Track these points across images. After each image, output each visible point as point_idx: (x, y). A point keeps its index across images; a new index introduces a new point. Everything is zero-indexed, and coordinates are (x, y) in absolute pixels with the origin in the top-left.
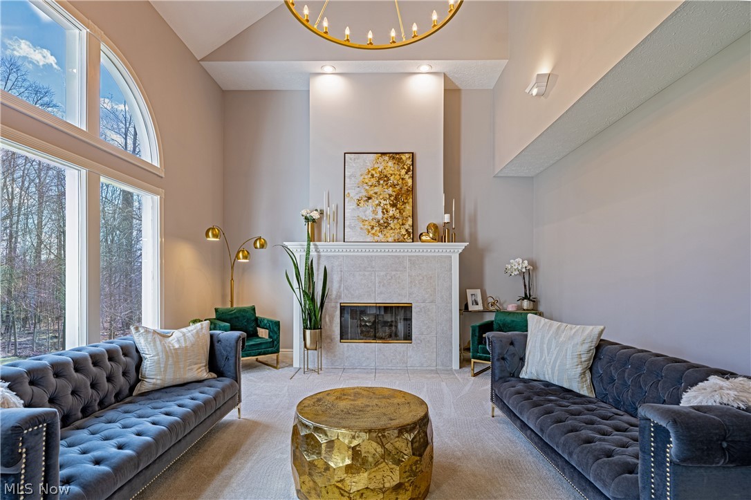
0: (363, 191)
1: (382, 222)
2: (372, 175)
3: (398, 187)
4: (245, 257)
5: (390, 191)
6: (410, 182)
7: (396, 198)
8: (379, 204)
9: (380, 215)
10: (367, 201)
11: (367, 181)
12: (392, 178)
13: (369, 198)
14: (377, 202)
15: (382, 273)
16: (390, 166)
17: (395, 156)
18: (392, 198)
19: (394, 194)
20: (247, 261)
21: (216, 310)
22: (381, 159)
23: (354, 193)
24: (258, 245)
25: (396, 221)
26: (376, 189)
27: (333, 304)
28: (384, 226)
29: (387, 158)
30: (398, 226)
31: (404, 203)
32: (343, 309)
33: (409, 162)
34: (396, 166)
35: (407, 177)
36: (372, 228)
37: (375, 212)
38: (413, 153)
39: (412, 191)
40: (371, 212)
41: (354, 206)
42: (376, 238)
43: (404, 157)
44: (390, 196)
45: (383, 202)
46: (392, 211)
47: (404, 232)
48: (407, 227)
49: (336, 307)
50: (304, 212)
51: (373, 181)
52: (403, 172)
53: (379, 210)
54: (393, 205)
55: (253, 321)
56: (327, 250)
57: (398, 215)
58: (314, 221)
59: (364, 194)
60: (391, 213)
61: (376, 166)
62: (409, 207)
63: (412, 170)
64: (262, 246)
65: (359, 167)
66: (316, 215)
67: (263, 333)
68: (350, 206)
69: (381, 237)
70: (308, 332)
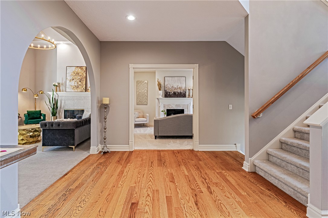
0: (71, 77)
1: (77, 86)
2: (74, 73)
3: (81, 76)
5: (79, 77)
6: (85, 75)
7: (81, 79)
8: (76, 81)
9: (76, 84)
10: (73, 80)
11: (73, 74)
12: (80, 74)
13: (73, 79)
14: (75, 80)
15: (76, 101)
16: (79, 70)
17: (81, 67)
18: (80, 79)
19: (80, 78)
20: (37, 97)
21: (27, 111)
23: (69, 78)
24: (40, 93)
25: (80, 86)
26: (75, 77)
27: (62, 109)
28: (77, 87)
29: (78, 68)
30: (81, 87)
31: (83, 81)
32: (65, 111)
33: (85, 69)
34: (81, 70)
35: (84, 73)
36: (74, 88)
37: (75, 83)
38: (86, 67)
39: (86, 77)
40: (73, 83)
41: (69, 82)
42: (75, 91)
43: (83, 68)
44: (79, 79)
46: (80, 83)
47: (83, 89)
48: (84, 87)
49: (63, 110)
50: (54, 84)
51: (75, 74)
52: (83, 72)
53: (76, 83)
54: (80, 81)
55: (39, 114)
56: (61, 96)
57: (81, 84)
58: (57, 86)
59: (72, 78)
60: (79, 84)
61: (75, 70)
62: (84, 82)
63: (86, 71)
64: (42, 93)
65: (70, 71)
66: (57, 84)
67: (42, 117)
68: (68, 82)
69: (76, 90)
70: (52, 117)
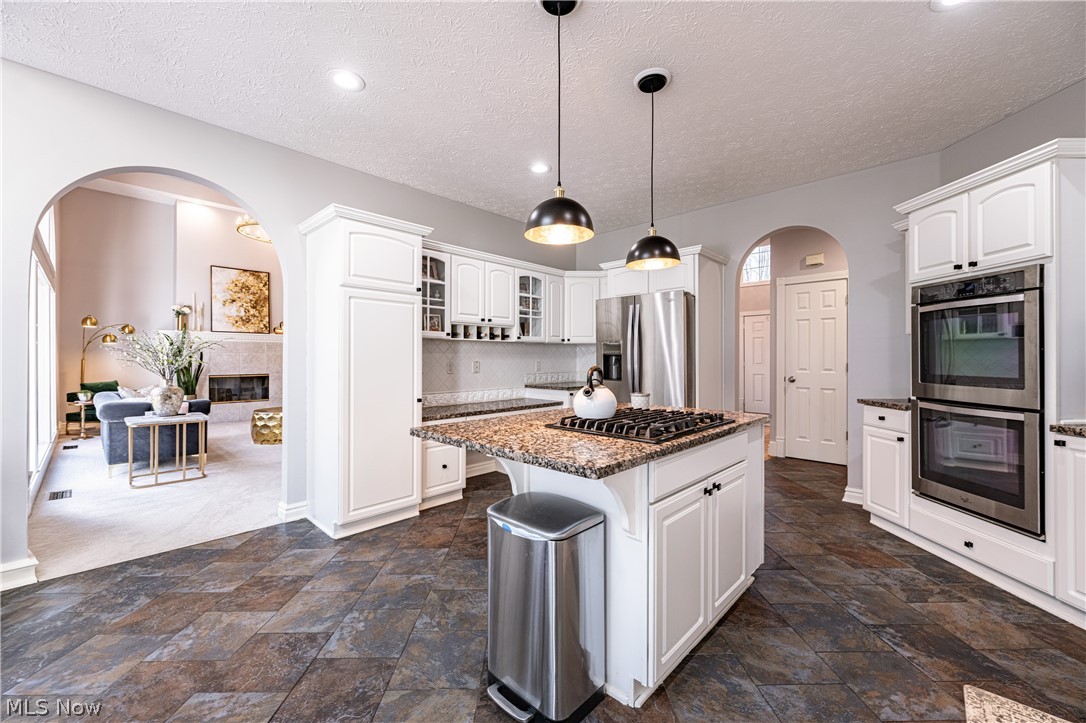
0: (228, 295)
1: (244, 318)
2: (236, 285)
3: (257, 295)
4: (112, 341)
5: (251, 297)
6: (267, 293)
7: (256, 302)
8: (242, 306)
9: (242, 314)
10: (232, 303)
11: (231, 288)
12: (252, 288)
13: (234, 301)
14: (240, 304)
15: (245, 354)
16: (251, 280)
17: (255, 273)
18: (253, 302)
19: (254, 299)
22: (243, 274)
23: (220, 295)
24: (127, 330)
25: (255, 318)
26: (239, 295)
27: (205, 377)
28: (246, 321)
29: (248, 274)
30: (257, 322)
31: (262, 306)
32: (212, 380)
33: (266, 279)
34: (256, 280)
35: (264, 289)
36: (237, 322)
37: (238, 311)
38: (269, 273)
39: (268, 298)
40: (234, 310)
41: (221, 305)
42: (240, 330)
43: (262, 275)
44: (251, 301)
45: (245, 305)
46: (252, 311)
47: (262, 326)
48: (264, 323)
49: (207, 379)
50: (174, 308)
51: (237, 289)
52: (261, 285)
53: (242, 310)
54: (254, 307)
56: (198, 336)
57: (257, 315)
58: (184, 314)
59: (229, 297)
60: (252, 313)
61: (239, 278)
62: (266, 310)
63: (268, 284)
65: (223, 279)
68: (217, 306)
69: (244, 329)
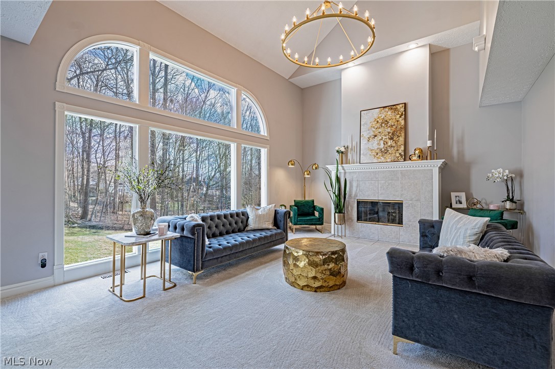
0: (372, 132)
1: (383, 150)
2: (378, 122)
3: (394, 127)
4: (308, 174)
5: (389, 130)
6: (403, 122)
7: (393, 134)
8: (382, 139)
9: (382, 146)
10: (374, 138)
11: (374, 126)
12: (390, 122)
13: (375, 136)
14: (380, 138)
15: (383, 182)
16: (389, 114)
17: (393, 107)
18: (390, 134)
19: (392, 131)
20: (309, 176)
21: (295, 201)
22: (383, 111)
23: (366, 134)
24: (314, 168)
25: (392, 149)
26: (380, 130)
27: (353, 200)
28: (385, 152)
29: (387, 109)
30: (394, 152)
31: (398, 136)
32: (359, 203)
33: (403, 109)
34: (393, 113)
35: (401, 119)
36: (377, 154)
37: (379, 144)
38: (405, 103)
39: (405, 128)
40: (376, 144)
41: (366, 142)
42: (380, 160)
43: (398, 107)
44: (389, 133)
45: (384, 137)
46: (390, 143)
47: (398, 155)
48: (400, 151)
49: (355, 201)
50: (337, 149)
51: (378, 125)
52: (398, 116)
53: (382, 142)
54: (391, 139)
55: (312, 207)
56: (350, 171)
57: (394, 145)
58: (342, 152)
59: (372, 133)
60: (389, 144)
61: (380, 116)
62: (402, 139)
63: (405, 114)
64: (316, 168)
65: (369, 118)
66: (343, 149)
67: (317, 214)
68: (364, 142)
69: (383, 159)
70: (336, 214)
